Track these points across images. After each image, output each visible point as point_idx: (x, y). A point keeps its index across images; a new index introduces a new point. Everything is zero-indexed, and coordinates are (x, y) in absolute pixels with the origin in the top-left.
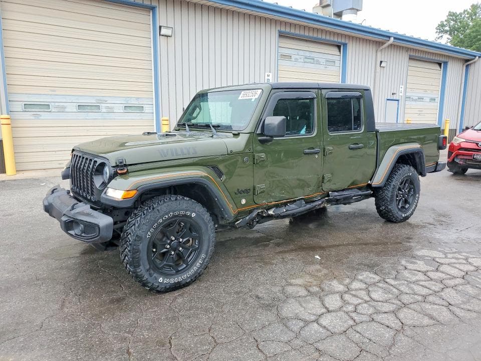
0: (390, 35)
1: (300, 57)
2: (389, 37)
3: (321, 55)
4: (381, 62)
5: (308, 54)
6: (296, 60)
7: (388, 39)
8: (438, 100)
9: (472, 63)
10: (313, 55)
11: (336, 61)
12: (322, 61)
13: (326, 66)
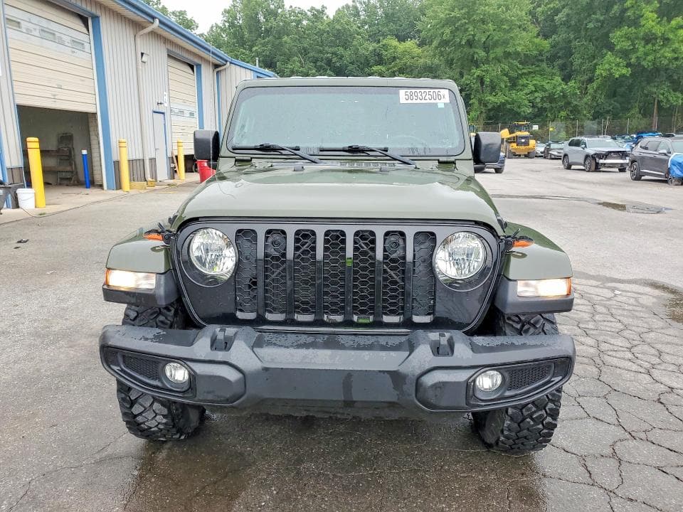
0: (156, 15)
1: (35, 27)
2: (153, 18)
3: (63, 30)
4: (142, 54)
5: (44, 24)
6: (28, 32)
7: (152, 21)
8: (196, 115)
9: (223, 70)
10: (54, 27)
11: (85, 44)
12: (67, 39)
13: (74, 50)
